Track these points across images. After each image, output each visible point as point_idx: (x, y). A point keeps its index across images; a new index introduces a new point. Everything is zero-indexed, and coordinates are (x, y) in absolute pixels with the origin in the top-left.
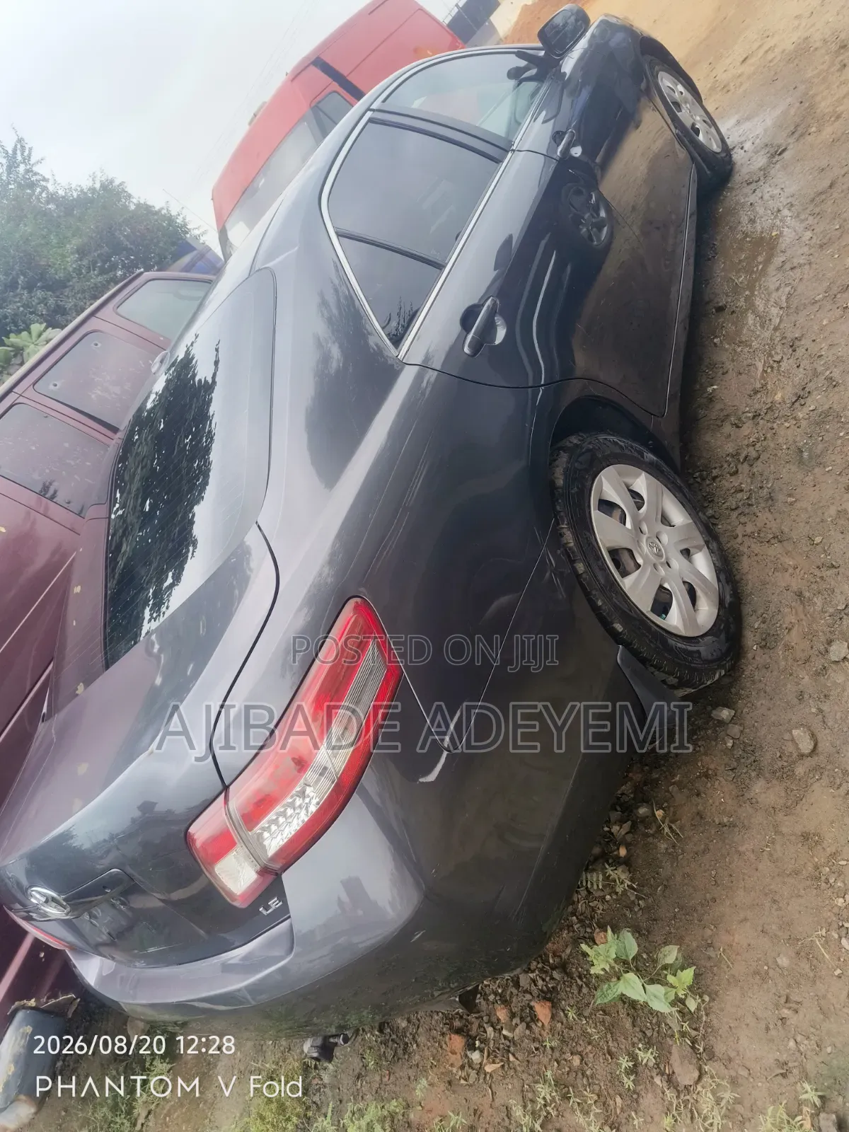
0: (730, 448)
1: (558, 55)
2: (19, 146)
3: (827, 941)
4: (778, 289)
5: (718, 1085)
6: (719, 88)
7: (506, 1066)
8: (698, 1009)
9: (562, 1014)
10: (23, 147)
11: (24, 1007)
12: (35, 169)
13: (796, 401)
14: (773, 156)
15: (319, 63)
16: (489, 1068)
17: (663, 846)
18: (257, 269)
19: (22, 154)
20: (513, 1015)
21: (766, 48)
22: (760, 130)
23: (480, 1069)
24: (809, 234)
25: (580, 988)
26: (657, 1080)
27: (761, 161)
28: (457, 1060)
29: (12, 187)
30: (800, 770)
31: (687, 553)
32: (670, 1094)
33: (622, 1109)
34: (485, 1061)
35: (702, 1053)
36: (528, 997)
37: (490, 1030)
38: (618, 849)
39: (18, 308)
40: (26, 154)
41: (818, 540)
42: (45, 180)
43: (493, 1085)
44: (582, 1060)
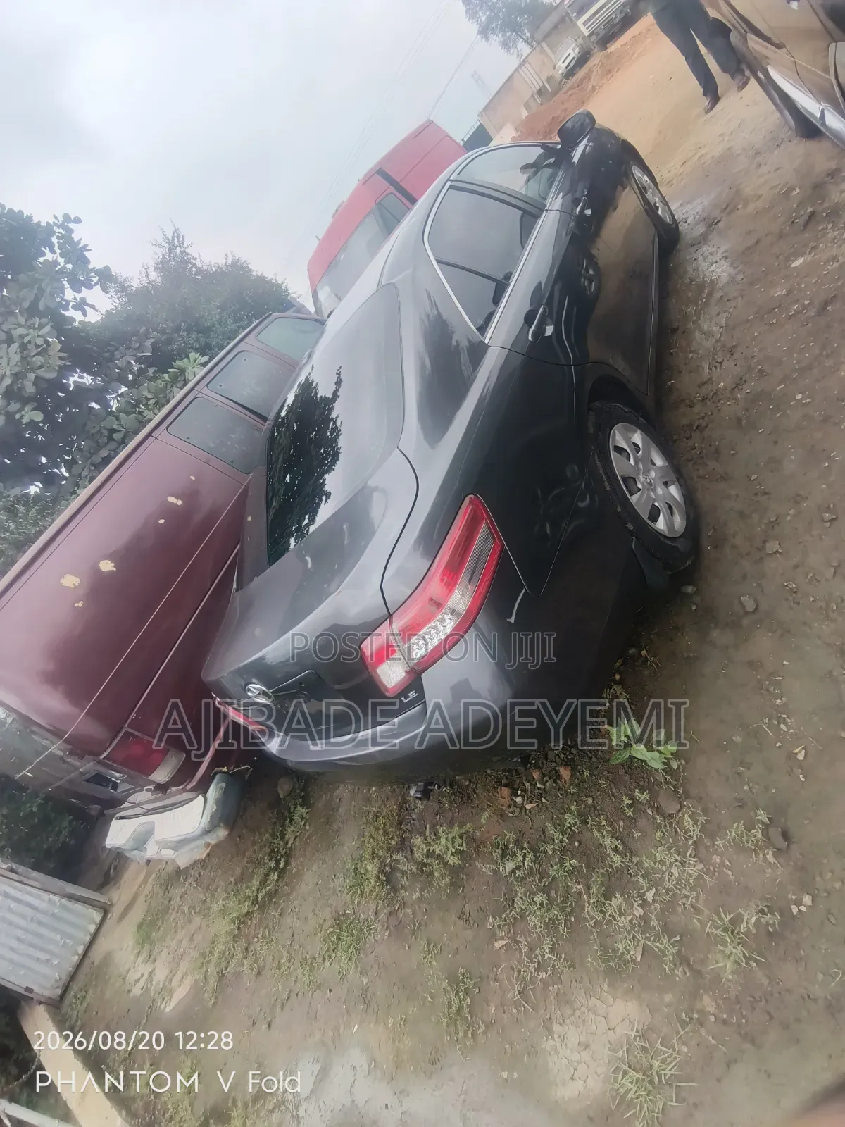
0: (685, 421)
1: (572, 148)
2: (176, 235)
3: (769, 726)
4: (718, 315)
5: (693, 813)
6: (665, 183)
7: (540, 805)
8: (678, 768)
9: (578, 774)
10: (178, 236)
11: (220, 772)
12: (187, 251)
13: (735, 388)
14: (710, 226)
15: (380, 172)
16: (528, 807)
17: (646, 673)
18: (383, 283)
19: (178, 241)
20: (544, 776)
21: (700, 154)
22: (699, 209)
23: (522, 807)
24: (741, 276)
25: (591, 758)
26: (649, 812)
27: (701, 230)
28: (506, 802)
29: (173, 263)
30: (745, 622)
31: (666, 484)
32: (659, 819)
33: (624, 829)
34: (525, 802)
35: (682, 794)
36: (554, 764)
37: (527, 784)
38: (615, 675)
39: (181, 344)
40: (181, 239)
41: (754, 477)
42: (195, 259)
43: (532, 816)
44: (594, 800)
